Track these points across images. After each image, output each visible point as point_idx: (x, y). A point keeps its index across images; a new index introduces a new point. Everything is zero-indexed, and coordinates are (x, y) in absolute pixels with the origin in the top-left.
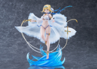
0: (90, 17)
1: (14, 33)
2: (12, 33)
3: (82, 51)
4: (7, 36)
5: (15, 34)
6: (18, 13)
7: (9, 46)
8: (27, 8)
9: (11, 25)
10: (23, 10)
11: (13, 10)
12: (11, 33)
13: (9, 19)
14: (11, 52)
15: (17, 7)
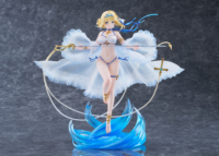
0: (204, 39)
1: (31, 75)
2: (27, 76)
3: (186, 116)
4: (15, 81)
5: (34, 76)
6: (40, 29)
7: (19, 104)
8: (61, 17)
9: (24, 55)
10: (52, 21)
11: (30, 22)
12: (24, 74)
13: (21, 43)
14: (26, 118)
15: (39, 15)
